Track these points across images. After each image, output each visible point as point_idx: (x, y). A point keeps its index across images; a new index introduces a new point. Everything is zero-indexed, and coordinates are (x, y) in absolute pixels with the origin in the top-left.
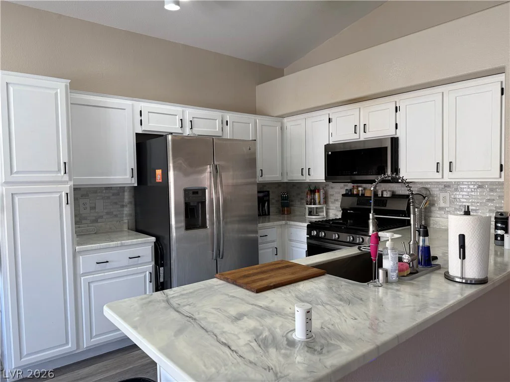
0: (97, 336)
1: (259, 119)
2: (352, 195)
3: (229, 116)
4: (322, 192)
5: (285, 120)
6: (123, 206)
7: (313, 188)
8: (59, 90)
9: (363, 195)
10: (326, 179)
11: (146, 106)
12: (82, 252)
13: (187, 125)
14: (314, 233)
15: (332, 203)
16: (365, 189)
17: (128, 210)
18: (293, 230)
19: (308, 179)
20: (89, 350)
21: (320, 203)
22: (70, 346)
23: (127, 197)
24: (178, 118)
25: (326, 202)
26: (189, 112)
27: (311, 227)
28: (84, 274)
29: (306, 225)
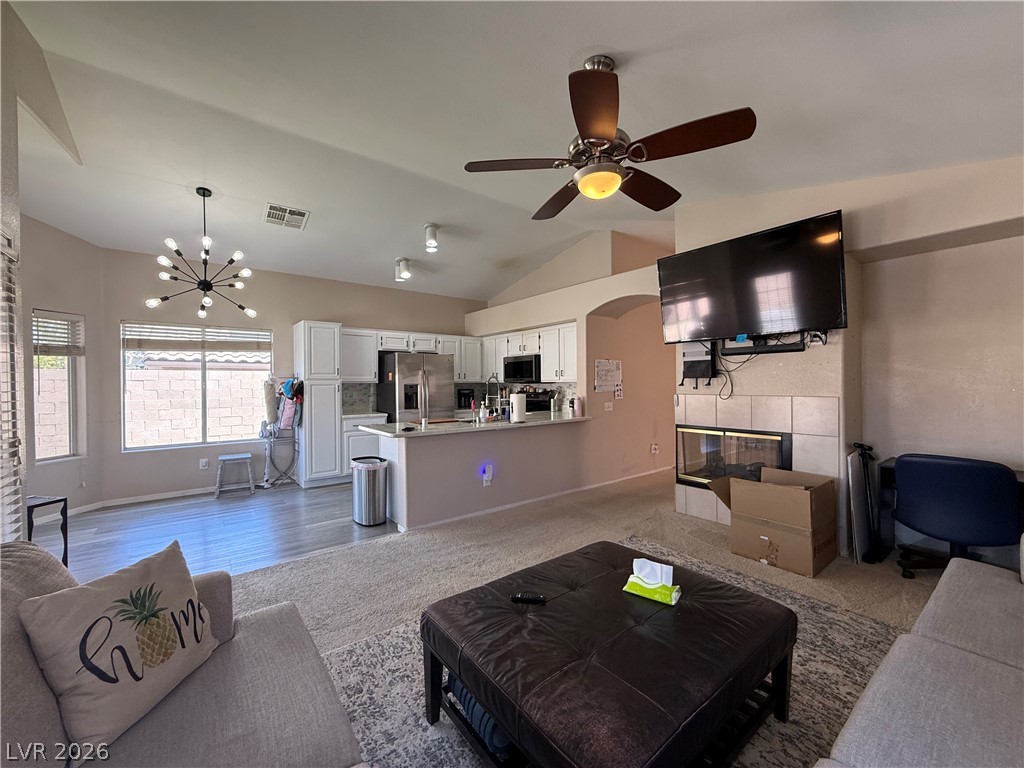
1: (464, 339)
3: (440, 338)
6: (369, 396)
8: (336, 330)
10: (507, 376)
11: (386, 334)
12: (346, 419)
13: (411, 345)
17: (372, 399)
22: (337, 471)
23: (372, 390)
24: (405, 341)
26: (413, 336)
28: (346, 432)
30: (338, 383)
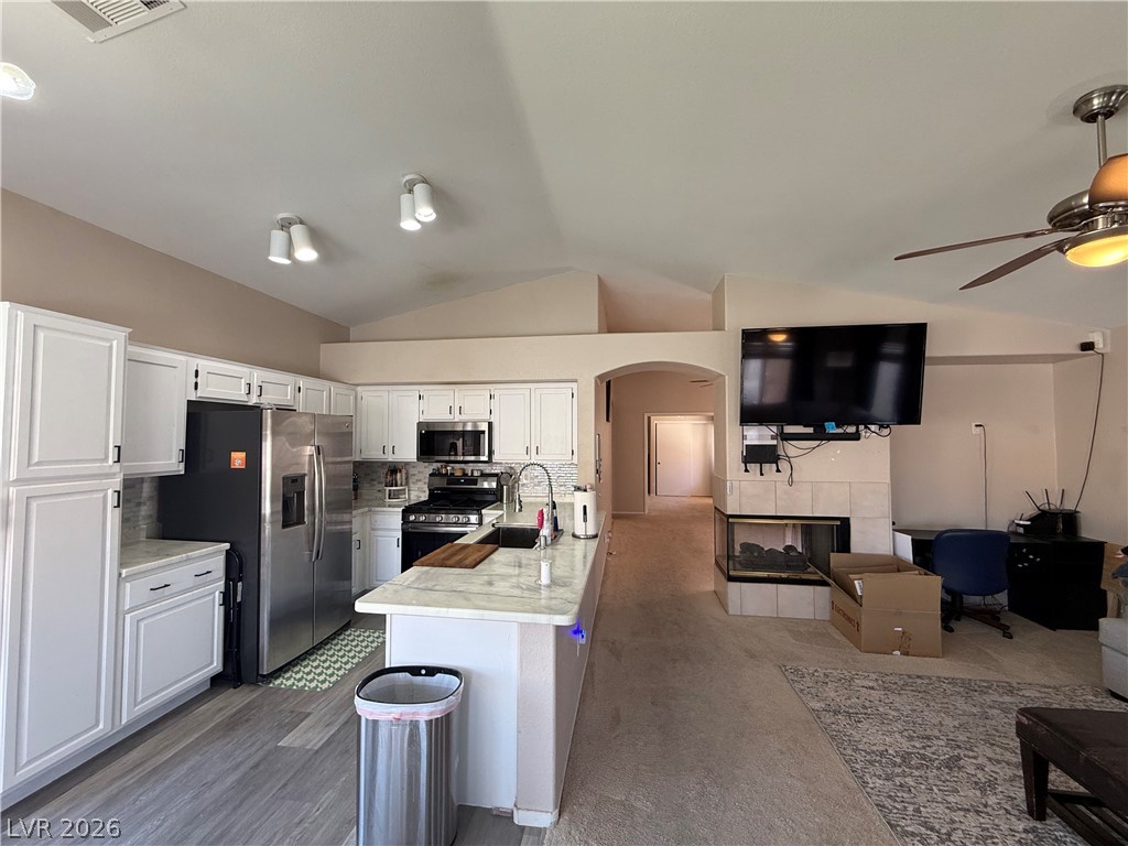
0: (142, 701)
1: (333, 387)
2: (440, 475)
3: (302, 381)
4: (404, 471)
5: (359, 388)
6: (139, 504)
7: (395, 469)
8: (115, 343)
9: (452, 474)
10: (418, 459)
11: (206, 364)
12: (129, 578)
13: (255, 391)
14: (412, 518)
15: (414, 483)
16: (453, 468)
17: (146, 510)
18: (379, 517)
19: (390, 458)
20: (128, 726)
21: (401, 485)
22: (101, 726)
23: (147, 490)
24: (245, 382)
25: (407, 484)
26: (257, 375)
27: (407, 512)
28: (131, 610)
29: (400, 510)
30: (117, 483)
